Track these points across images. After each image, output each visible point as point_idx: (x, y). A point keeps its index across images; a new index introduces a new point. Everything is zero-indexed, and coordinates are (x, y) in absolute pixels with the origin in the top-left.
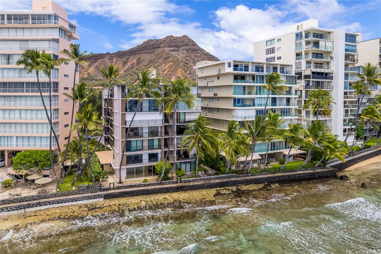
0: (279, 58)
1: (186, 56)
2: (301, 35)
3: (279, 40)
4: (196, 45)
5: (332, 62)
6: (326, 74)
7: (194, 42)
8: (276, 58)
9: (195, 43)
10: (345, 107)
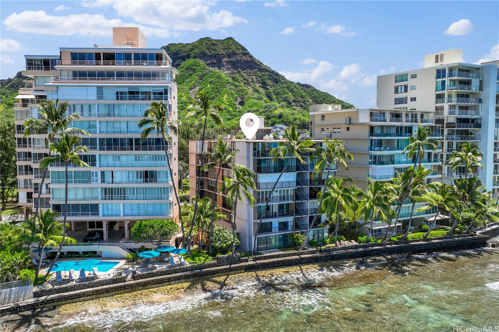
0: (413, 99)
1: (233, 73)
2: (444, 71)
3: (414, 76)
4: (248, 54)
5: (480, 106)
6: (473, 121)
7: (244, 49)
8: (409, 100)
9: (246, 50)
10: (495, 162)
